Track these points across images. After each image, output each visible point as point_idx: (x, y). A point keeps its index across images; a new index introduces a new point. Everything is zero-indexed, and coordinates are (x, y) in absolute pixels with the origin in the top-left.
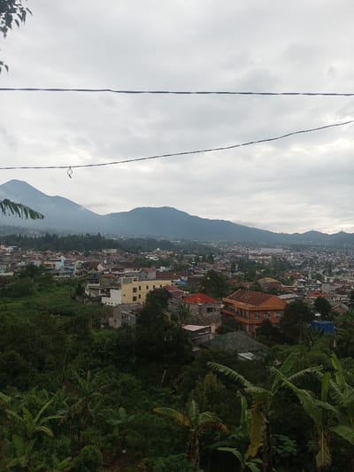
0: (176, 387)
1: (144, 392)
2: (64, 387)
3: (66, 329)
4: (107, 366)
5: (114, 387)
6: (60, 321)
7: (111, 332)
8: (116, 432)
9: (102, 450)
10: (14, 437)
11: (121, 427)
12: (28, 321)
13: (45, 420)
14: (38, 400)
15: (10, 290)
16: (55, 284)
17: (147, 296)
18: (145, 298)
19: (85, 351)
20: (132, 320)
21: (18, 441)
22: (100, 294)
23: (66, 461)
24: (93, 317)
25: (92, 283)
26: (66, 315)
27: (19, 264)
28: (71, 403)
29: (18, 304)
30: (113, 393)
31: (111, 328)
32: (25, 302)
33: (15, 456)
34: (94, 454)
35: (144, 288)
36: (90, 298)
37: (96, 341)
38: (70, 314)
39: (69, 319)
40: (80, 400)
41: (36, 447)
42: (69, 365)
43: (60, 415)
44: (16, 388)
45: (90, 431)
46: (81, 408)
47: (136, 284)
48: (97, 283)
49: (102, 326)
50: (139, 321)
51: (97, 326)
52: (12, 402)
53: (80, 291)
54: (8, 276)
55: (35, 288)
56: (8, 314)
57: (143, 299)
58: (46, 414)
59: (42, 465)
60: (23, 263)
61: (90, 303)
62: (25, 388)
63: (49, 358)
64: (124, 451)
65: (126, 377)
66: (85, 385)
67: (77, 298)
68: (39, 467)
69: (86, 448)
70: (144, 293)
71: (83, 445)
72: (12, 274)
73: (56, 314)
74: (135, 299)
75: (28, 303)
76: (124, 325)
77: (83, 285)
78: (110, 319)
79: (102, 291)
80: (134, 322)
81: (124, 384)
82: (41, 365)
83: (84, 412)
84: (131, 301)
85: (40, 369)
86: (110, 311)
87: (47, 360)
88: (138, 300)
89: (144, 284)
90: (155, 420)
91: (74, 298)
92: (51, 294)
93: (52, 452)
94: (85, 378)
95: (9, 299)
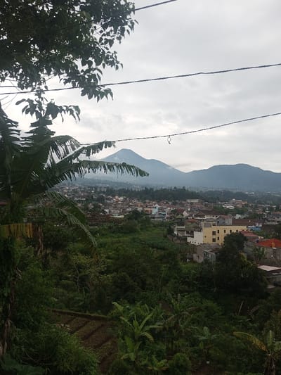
0: (253, 316)
1: (224, 317)
2: (160, 304)
3: (161, 260)
4: (192, 292)
5: (199, 310)
6: (157, 254)
7: (195, 266)
8: (201, 346)
9: (190, 358)
10: (126, 337)
11: (205, 343)
12: (134, 252)
13: (147, 328)
14: (142, 312)
15: (122, 228)
16: (152, 225)
17: (225, 238)
18: (223, 240)
19: (176, 278)
20: (212, 257)
21: (129, 341)
22: (186, 235)
23: (163, 362)
24: (180, 252)
25: (179, 225)
26: (161, 249)
27: (128, 209)
28: (166, 317)
29: (127, 238)
30: (198, 314)
31: (195, 262)
32: (131, 237)
33: (127, 352)
34: (185, 360)
35: (222, 232)
36: (178, 238)
37: (183, 272)
38: (163, 249)
39: (163, 253)
40: (173, 316)
41: (141, 348)
42: (164, 288)
43: (157, 326)
44: (126, 301)
45: (181, 342)
46: (174, 322)
47: (215, 228)
48: (183, 225)
49: (188, 260)
50: (218, 259)
51: (184, 259)
52: (124, 312)
53: (171, 231)
54: (120, 218)
55: (138, 228)
56: (121, 246)
57: (221, 241)
58: (148, 323)
59: (145, 362)
60: (130, 209)
61: (178, 241)
62: (132, 302)
63: (149, 281)
64: (208, 362)
65: (209, 303)
66: (177, 305)
67: (168, 236)
68: (143, 363)
69: (178, 354)
70: (222, 235)
71: (175, 352)
72: (123, 216)
73: (153, 248)
74: (214, 240)
75: (134, 239)
76: (206, 261)
77: (172, 227)
78: (195, 255)
79: (188, 233)
80: (214, 259)
81: (207, 308)
82: (143, 286)
83: (176, 326)
84: (211, 242)
85: (143, 288)
86: (194, 248)
87: (148, 282)
88: (217, 242)
89: (221, 228)
90: (234, 341)
91: (166, 237)
92: (149, 233)
93: (152, 353)
94: (177, 300)
95: (121, 235)
